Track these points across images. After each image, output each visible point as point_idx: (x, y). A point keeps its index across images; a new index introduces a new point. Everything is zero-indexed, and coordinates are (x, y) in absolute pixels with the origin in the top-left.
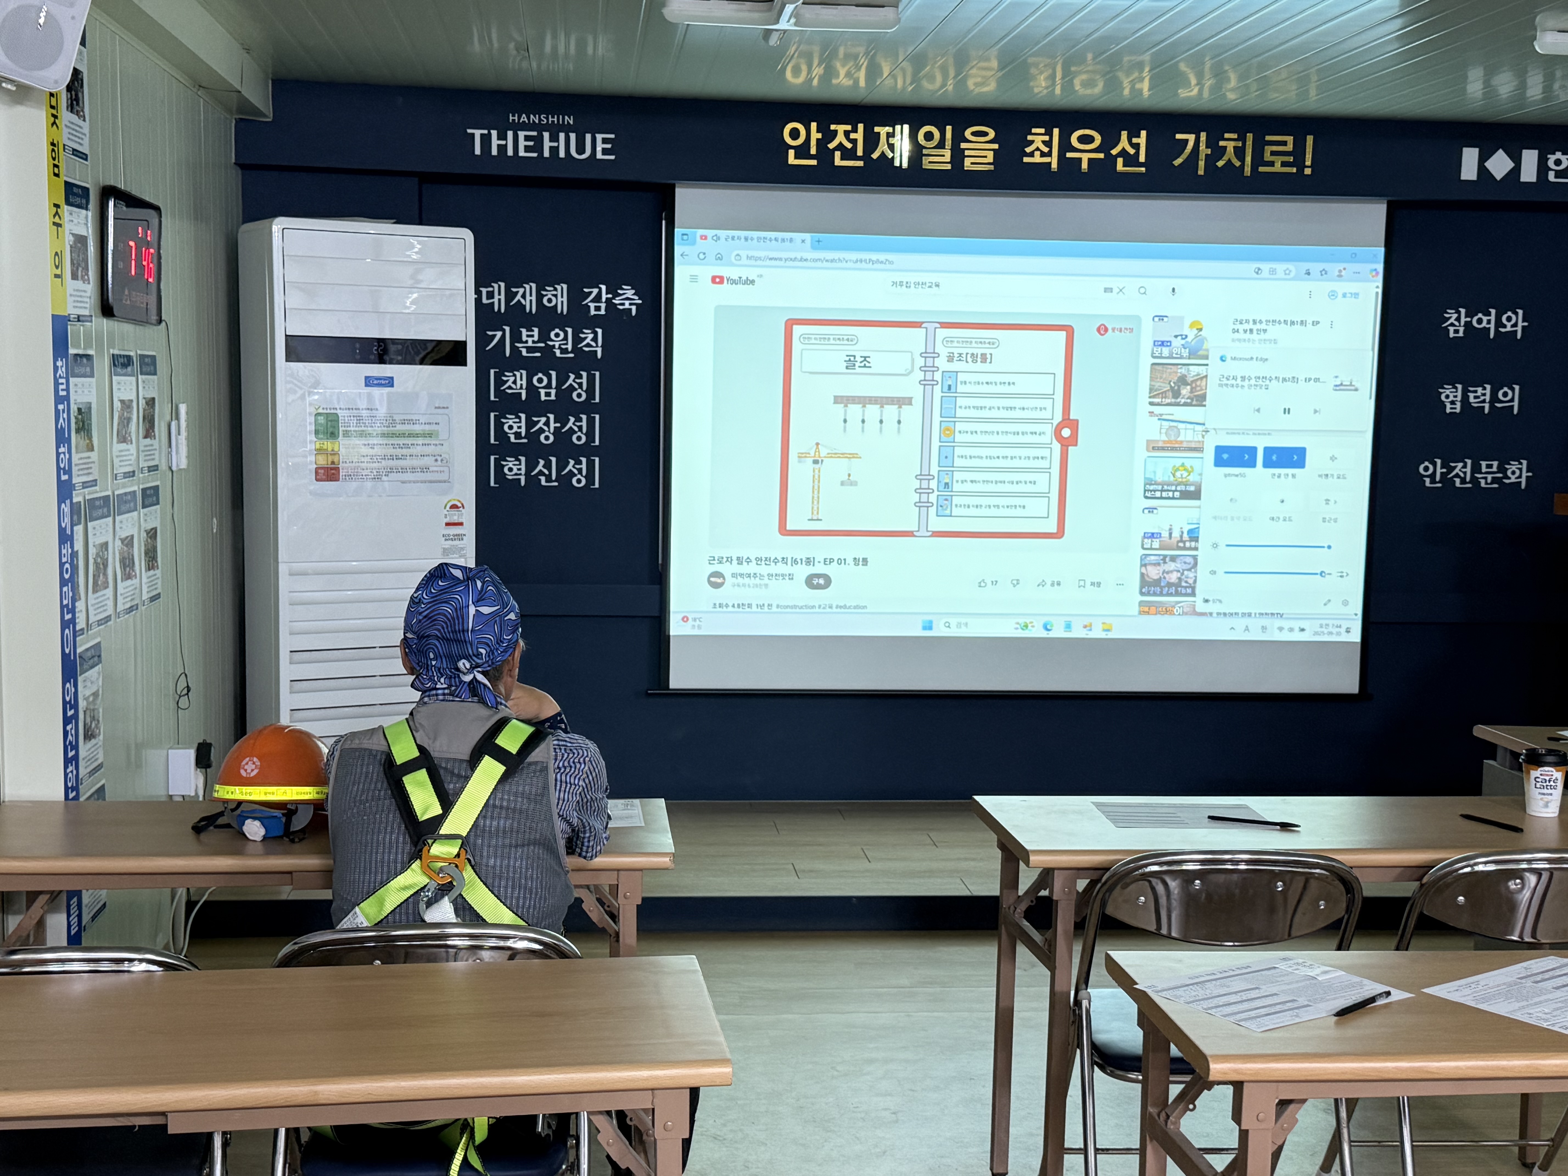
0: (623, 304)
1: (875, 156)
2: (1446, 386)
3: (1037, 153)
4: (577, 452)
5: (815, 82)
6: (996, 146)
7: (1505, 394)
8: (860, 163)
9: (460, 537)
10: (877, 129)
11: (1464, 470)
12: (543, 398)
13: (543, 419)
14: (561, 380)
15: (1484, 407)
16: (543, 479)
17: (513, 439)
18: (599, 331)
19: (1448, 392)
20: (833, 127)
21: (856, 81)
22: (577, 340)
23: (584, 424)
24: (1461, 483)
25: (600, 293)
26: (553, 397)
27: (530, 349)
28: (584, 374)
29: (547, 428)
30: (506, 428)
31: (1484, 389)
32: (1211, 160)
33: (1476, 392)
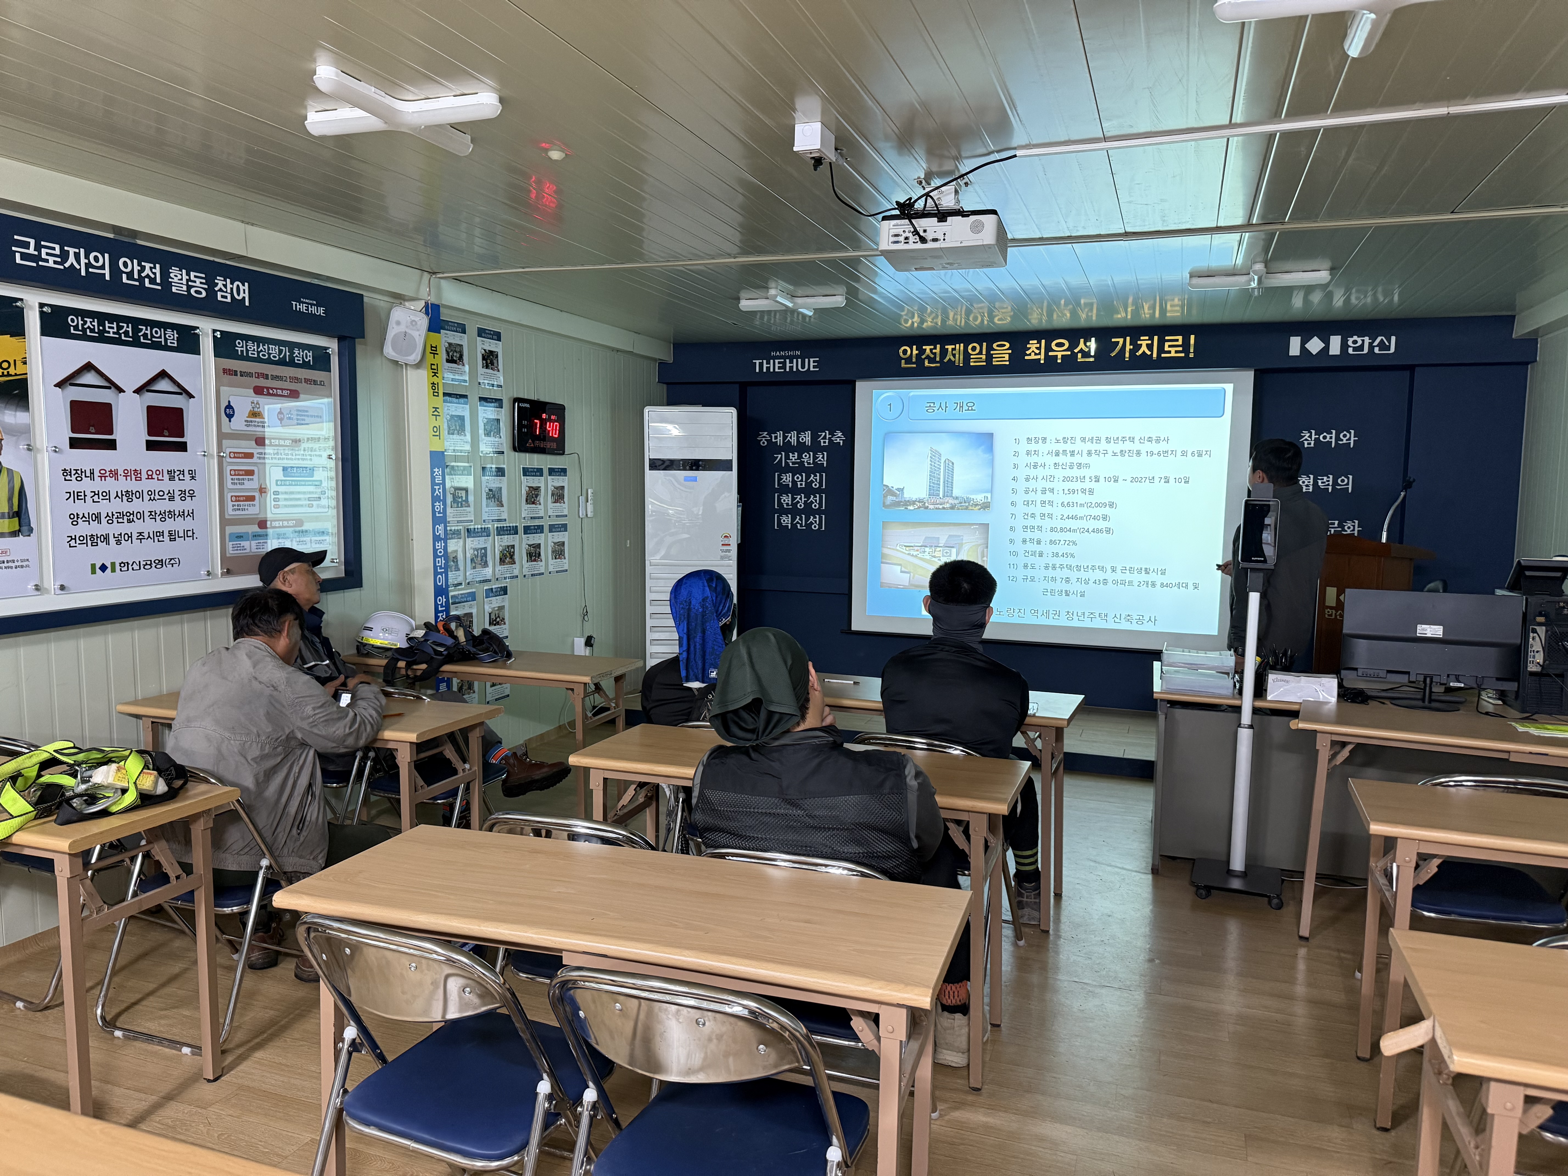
0: (836, 440)
1: (946, 360)
3: (1033, 354)
4: (814, 513)
5: (916, 325)
6: (1010, 351)
7: (1343, 481)
8: (938, 365)
9: (729, 551)
10: (946, 347)
12: (799, 486)
13: (799, 497)
14: (808, 477)
15: (1328, 488)
16: (799, 525)
17: (785, 506)
18: (825, 453)
20: (924, 347)
22: (815, 458)
23: (818, 499)
25: (826, 435)
26: (804, 486)
27: (793, 463)
28: (818, 474)
29: (801, 500)
30: (782, 501)
31: (1329, 477)
32: (1133, 352)
33: (1323, 479)
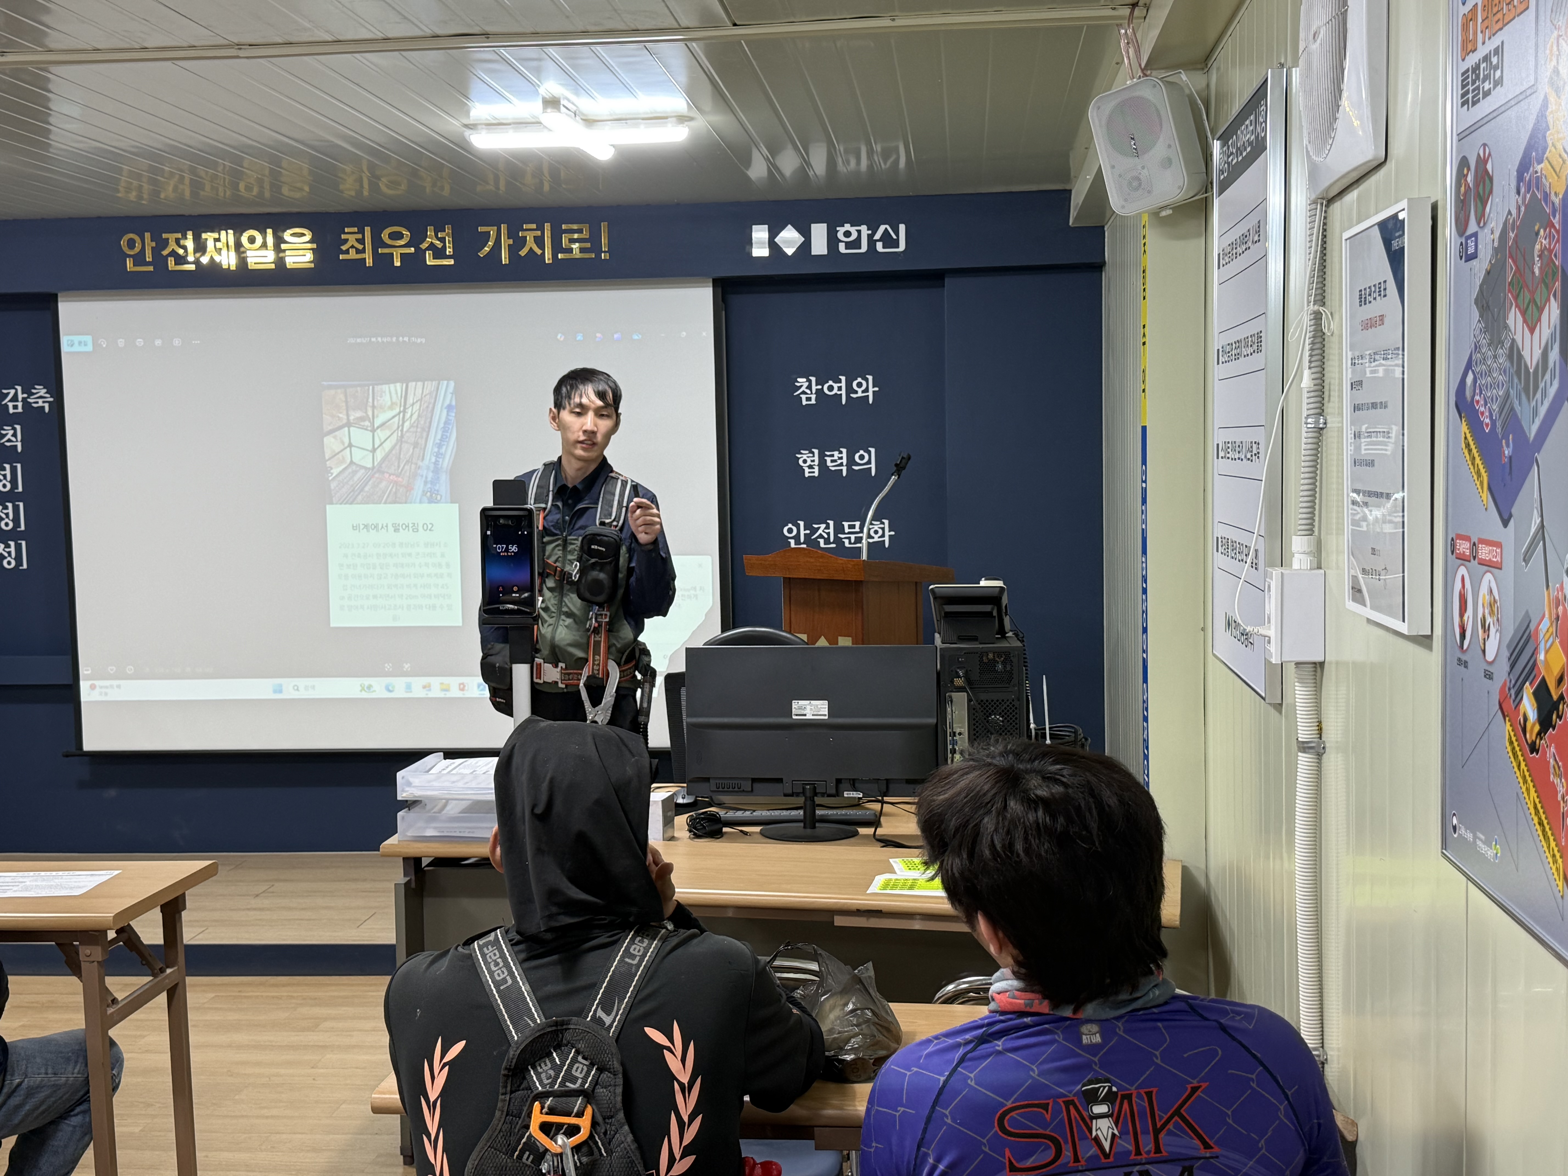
0: (37, 403)
1: (205, 260)
2: (802, 451)
3: (352, 252)
4: (6, 537)
6: (314, 246)
7: (862, 457)
10: (204, 236)
11: (827, 531)
15: (842, 470)
18: (18, 427)
19: (805, 457)
20: (164, 236)
22: (3, 436)
24: (825, 544)
25: (16, 394)
28: (7, 466)
31: (841, 452)
32: (513, 250)
33: (833, 456)
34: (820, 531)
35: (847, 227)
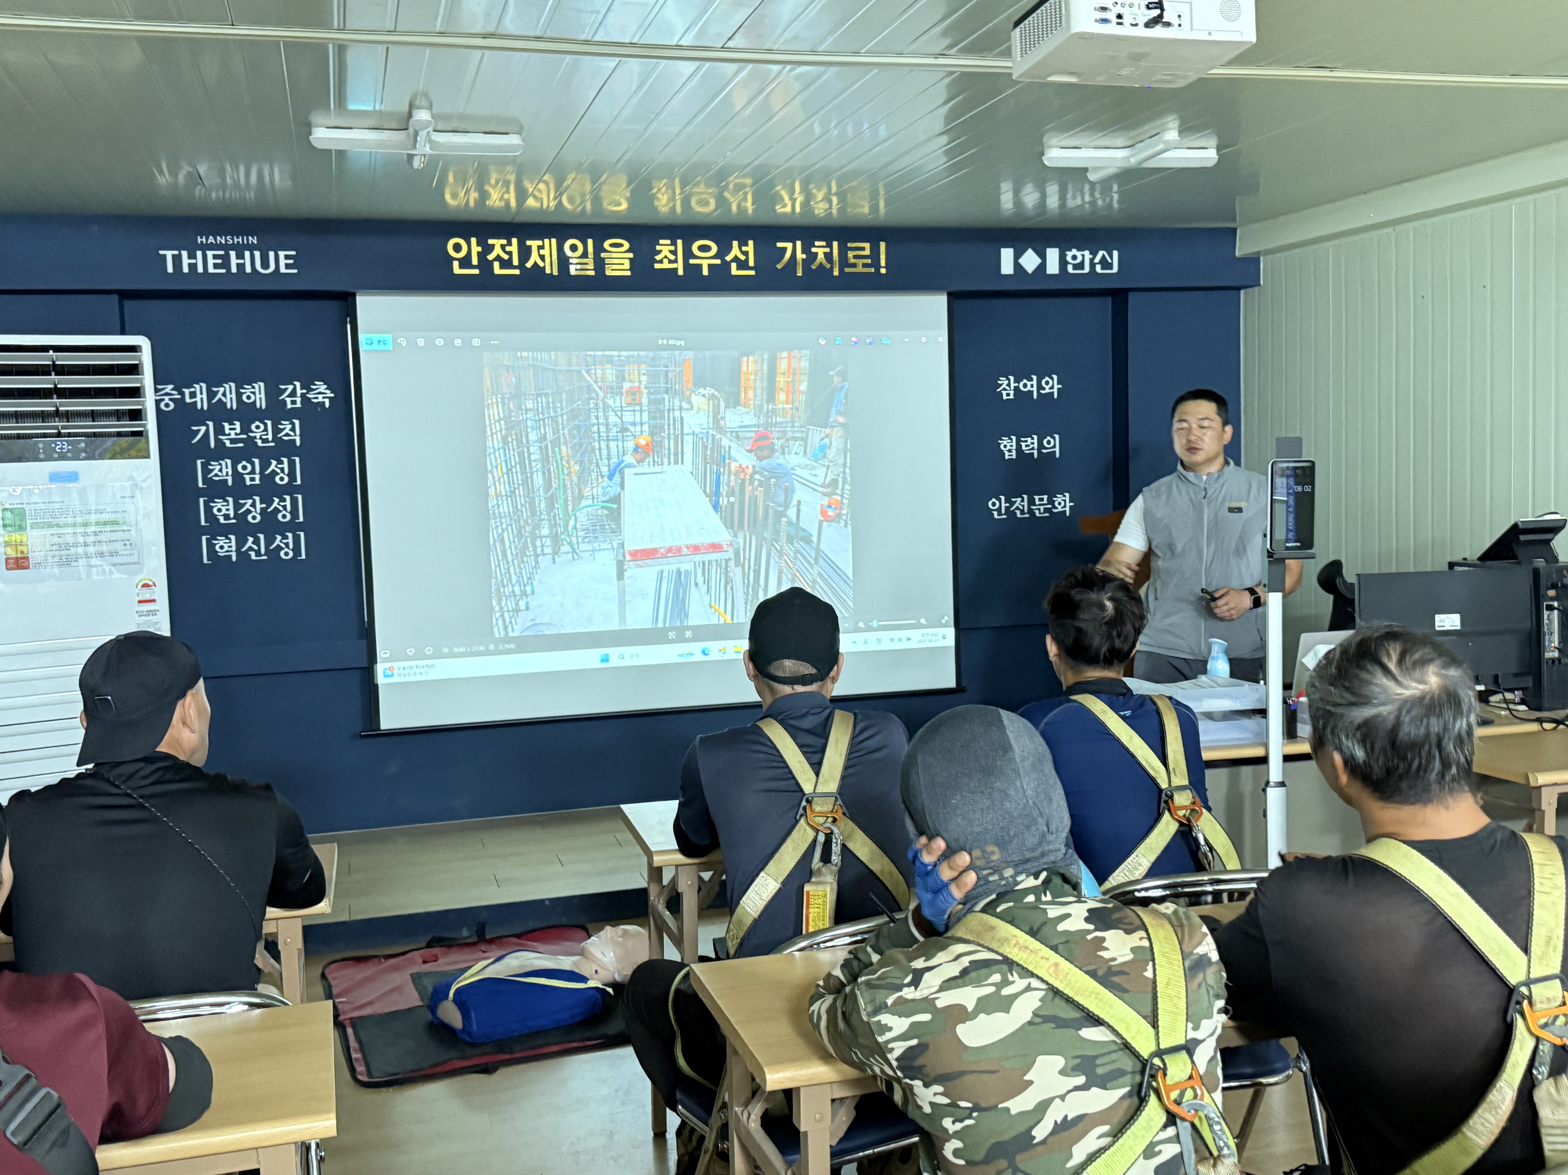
0: (317, 398)
1: (529, 265)
2: (1003, 438)
3: (666, 261)
4: (282, 529)
6: (631, 255)
7: (1049, 442)
10: (528, 243)
11: (1022, 504)
12: (248, 483)
13: (250, 502)
14: (265, 466)
15: (1033, 453)
16: (253, 554)
17: (222, 520)
18: (297, 422)
19: (1005, 443)
20: (490, 242)
21: (507, 202)
22: (276, 431)
23: (288, 503)
24: (1021, 514)
25: (294, 390)
26: (257, 482)
27: (233, 441)
28: (285, 460)
29: (254, 509)
30: (215, 511)
31: (1033, 439)
32: (806, 263)
33: (1026, 441)
34: (1017, 504)
35: (1074, 252)
